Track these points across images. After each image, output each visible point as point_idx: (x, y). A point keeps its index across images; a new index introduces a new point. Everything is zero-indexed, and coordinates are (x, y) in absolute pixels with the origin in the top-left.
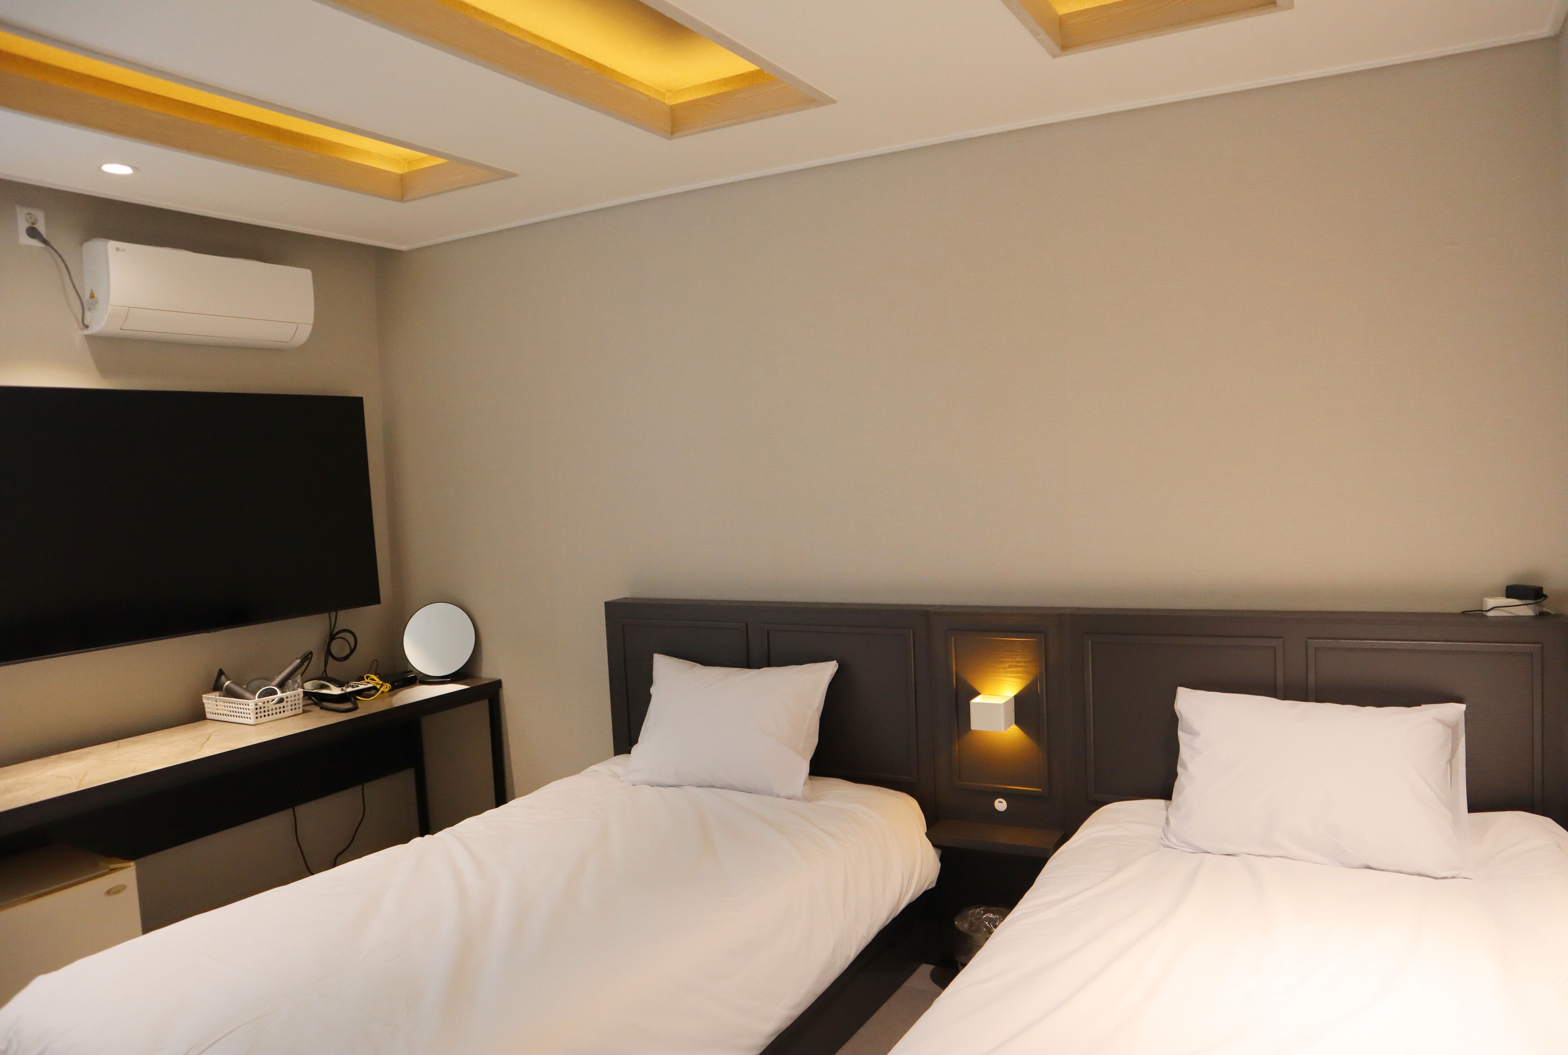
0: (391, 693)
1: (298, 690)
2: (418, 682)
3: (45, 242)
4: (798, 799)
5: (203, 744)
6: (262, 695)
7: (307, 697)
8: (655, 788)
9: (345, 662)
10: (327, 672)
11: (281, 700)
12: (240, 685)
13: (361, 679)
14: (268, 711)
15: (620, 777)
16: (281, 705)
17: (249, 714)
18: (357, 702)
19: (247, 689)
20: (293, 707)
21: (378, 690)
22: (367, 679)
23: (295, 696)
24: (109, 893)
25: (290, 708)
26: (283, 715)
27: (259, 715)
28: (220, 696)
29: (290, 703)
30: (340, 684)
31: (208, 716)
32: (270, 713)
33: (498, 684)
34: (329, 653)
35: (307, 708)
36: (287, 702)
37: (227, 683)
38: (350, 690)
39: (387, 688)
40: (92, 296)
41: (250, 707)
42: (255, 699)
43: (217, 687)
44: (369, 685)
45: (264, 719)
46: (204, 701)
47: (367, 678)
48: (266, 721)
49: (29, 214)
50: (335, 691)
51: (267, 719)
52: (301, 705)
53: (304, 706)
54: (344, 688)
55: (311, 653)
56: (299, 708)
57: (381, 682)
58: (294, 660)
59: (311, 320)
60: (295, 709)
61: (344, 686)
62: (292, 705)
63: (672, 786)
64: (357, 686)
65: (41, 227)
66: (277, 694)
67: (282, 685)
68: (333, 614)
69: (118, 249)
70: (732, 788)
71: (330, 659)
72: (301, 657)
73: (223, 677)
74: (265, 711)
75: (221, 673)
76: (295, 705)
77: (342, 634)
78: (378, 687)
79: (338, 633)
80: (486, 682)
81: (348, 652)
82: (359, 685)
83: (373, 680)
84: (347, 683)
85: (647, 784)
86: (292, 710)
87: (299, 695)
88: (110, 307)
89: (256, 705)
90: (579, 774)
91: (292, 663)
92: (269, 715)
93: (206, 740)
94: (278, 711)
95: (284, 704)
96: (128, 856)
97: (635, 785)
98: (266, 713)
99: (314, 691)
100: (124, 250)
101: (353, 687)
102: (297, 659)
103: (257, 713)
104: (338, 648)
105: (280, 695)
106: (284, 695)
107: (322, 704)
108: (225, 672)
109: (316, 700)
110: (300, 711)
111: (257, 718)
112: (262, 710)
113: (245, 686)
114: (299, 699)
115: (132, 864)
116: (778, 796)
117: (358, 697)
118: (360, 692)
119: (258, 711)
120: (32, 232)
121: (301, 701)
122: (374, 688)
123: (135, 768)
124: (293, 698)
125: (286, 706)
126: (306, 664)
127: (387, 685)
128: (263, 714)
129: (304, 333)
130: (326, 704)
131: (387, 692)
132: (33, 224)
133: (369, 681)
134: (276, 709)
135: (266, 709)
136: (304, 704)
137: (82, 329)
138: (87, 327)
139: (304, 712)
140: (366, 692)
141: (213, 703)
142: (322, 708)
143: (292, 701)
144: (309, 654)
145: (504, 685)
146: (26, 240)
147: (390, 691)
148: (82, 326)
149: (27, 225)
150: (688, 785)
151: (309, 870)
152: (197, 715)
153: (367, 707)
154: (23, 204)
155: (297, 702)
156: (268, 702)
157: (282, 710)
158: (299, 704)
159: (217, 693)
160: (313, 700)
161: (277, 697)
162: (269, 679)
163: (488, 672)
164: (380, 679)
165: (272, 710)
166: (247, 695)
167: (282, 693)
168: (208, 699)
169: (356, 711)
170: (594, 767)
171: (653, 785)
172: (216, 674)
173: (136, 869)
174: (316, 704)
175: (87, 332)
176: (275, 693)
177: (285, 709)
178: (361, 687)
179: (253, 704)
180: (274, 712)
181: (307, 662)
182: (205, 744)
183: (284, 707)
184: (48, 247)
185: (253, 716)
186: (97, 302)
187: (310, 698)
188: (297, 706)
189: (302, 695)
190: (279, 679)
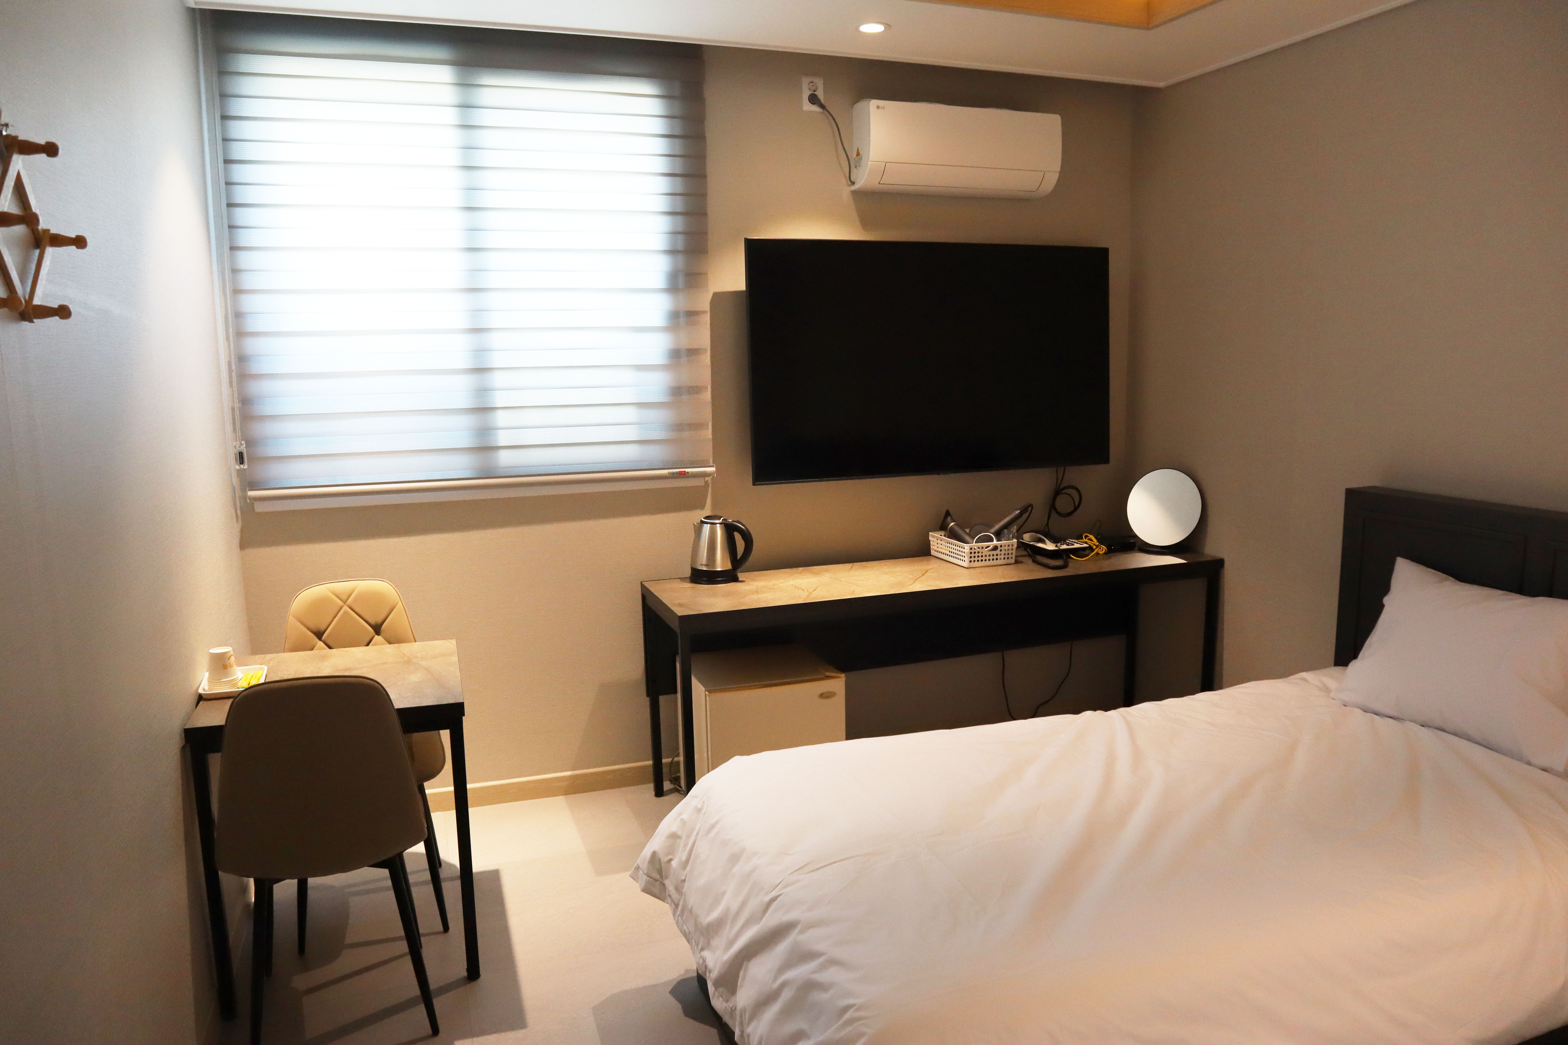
0: (1105, 556)
1: (1012, 540)
2: (1136, 548)
3: (822, 106)
4: (1557, 774)
5: (917, 578)
6: (980, 540)
7: (1023, 548)
8: (1368, 714)
9: (1068, 518)
10: (1050, 525)
11: (995, 548)
12: (963, 528)
13: (1080, 538)
14: (982, 556)
15: (1330, 691)
16: (995, 552)
17: (964, 557)
18: (1069, 560)
19: (968, 534)
20: (1006, 556)
21: (1093, 550)
22: (1086, 539)
23: (1009, 546)
24: (822, 696)
25: (1003, 556)
26: (995, 562)
27: (972, 559)
28: (944, 536)
29: (1003, 553)
30: (1055, 540)
31: (933, 553)
32: (984, 558)
33: (1219, 563)
34: (1053, 507)
35: (1020, 559)
36: (1001, 550)
37: (952, 524)
38: (1064, 547)
39: (1103, 550)
40: (858, 154)
41: (965, 551)
42: (973, 543)
43: (943, 527)
44: (1085, 545)
45: (976, 564)
46: (930, 538)
47: (1086, 537)
48: (978, 566)
49: (812, 82)
50: (1050, 546)
51: (980, 564)
52: (1014, 556)
53: (1016, 557)
54: (1059, 545)
55: (1031, 505)
56: (1012, 558)
57: (1098, 544)
58: (1014, 511)
59: (1057, 166)
60: (1008, 558)
61: (1058, 543)
62: (1005, 554)
63: (1391, 718)
64: (1073, 545)
65: (820, 94)
66: (993, 542)
67: (999, 535)
68: (1061, 470)
69: (878, 107)
70: (1469, 739)
71: (1054, 514)
72: (1022, 507)
73: (949, 518)
74: (978, 557)
75: (948, 514)
76: (1008, 554)
77: (1066, 490)
78: (1094, 547)
79: (1064, 488)
80: (1209, 559)
81: (1072, 509)
82: (1075, 544)
83: (1091, 540)
84: (1065, 541)
85: (1360, 708)
86: (1004, 558)
87: (1012, 545)
88: (869, 163)
89: (971, 549)
90: (1285, 679)
91: (1011, 514)
92: (982, 560)
93: (921, 575)
94: (991, 558)
95: (998, 552)
96: (843, 668)
97: (1346, 706)
98: (980, 559)
99: (1031, 543)
100: (883, 108)
101: (1068, 545)
102: (1017, 510)
103: (971, 557)
104: (1063, 503)
105: (995, 542)
106: (998, 544)
107: (1036, 557)
108: (951, 514)
109: (1033, 553)
110: (1013, 561)
111: (971, 561)
112: (976, 555)
113: (968, 531)
114: (1012, 549)
115: (843, 675)
116: (1529, 763)
117: (1071, 556)
118: (1075, 551)
119: (973, 555)
120: (813, 99)
121: (1014, 552)
122: (1091, 549)
123: (854, 591)
124: (1006, 548)
125: (999, 555)
126: (1025, 516)
127: (1103, 548)
128: (976, 559)
129: (1052, 179)
130: (1040, 558)
131: (1102, 554)
132: (814, 91)
133: (1087, 540)
134: (990, 556)
135: (980, 555)
136: (1017, 555)
137: (850, 186)
138: (853, 183)
139: (1017, 562)
140: (1081, 552)
141: (939, 542)
142: (1035, 561)
143: (1005, 550)
144: (1029, 506)
145: (1226, 565)
146: (808, 107)
147: (1105, 553)
148: (849, 183)
149: (810, 93)
150: (1412, 721)
151: (1010, 714)
152: (923, 551)
153: (1079, 567)
154: (807, 74)
155: (1010, 552)
156: (982, 548)
157: (995, 557)
158: (1012, 554)
159: (943, 533)
160: (1028, 552)
161: (992, 544)
162: (989, 527)
163: (1212, 549)
164: (1098, 541)
165: (986, 556)
166: (967, 538)
167: (997, 541)
168: (933, 537)
169: (1064, 570)
170: (1304, 675)
171: (1366, 710)
172: (944, 514)
173: (846, 680)
174: (1030, 556)
175: (853, 188)
176: (991, 540)
177: (998, 557)
178: (1076, 546)
179: (968, 548)
180: (987, 558)
181: (1028, 513)
182: (919, 579)
183: (997, 555)
184: (825, 111)
185: (967, 559)
186: (861, 159)
187: (1026, 550)
188: (1010, 556)
189: (1015, 546)
190: (997, 527)
